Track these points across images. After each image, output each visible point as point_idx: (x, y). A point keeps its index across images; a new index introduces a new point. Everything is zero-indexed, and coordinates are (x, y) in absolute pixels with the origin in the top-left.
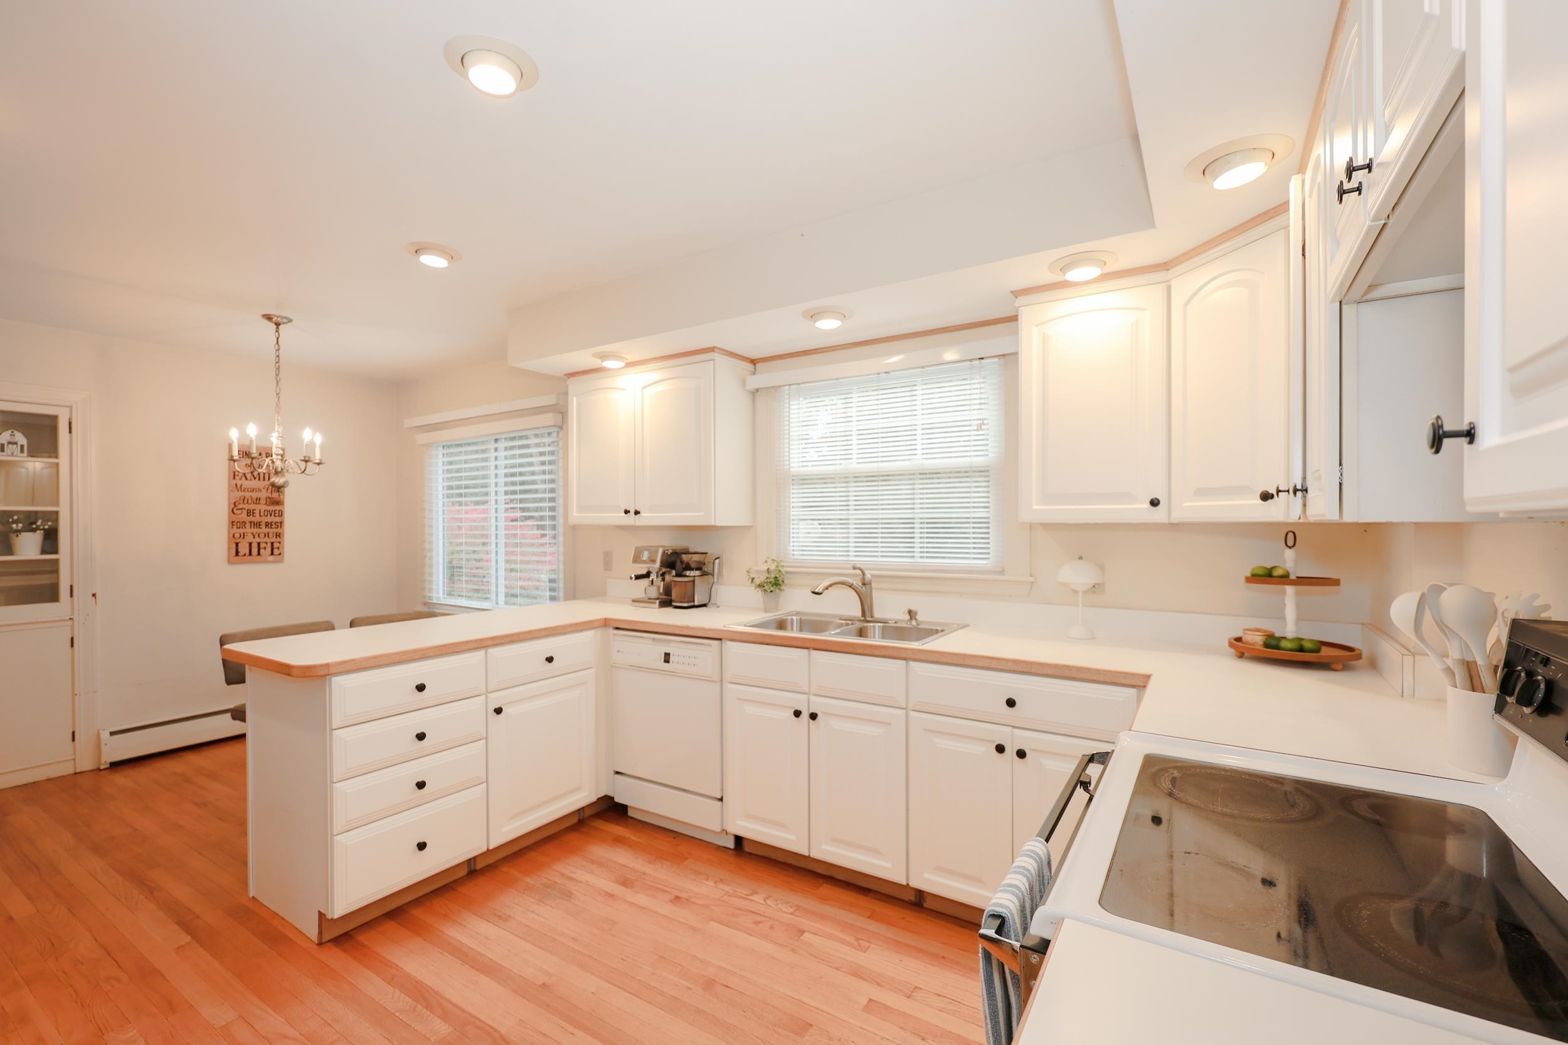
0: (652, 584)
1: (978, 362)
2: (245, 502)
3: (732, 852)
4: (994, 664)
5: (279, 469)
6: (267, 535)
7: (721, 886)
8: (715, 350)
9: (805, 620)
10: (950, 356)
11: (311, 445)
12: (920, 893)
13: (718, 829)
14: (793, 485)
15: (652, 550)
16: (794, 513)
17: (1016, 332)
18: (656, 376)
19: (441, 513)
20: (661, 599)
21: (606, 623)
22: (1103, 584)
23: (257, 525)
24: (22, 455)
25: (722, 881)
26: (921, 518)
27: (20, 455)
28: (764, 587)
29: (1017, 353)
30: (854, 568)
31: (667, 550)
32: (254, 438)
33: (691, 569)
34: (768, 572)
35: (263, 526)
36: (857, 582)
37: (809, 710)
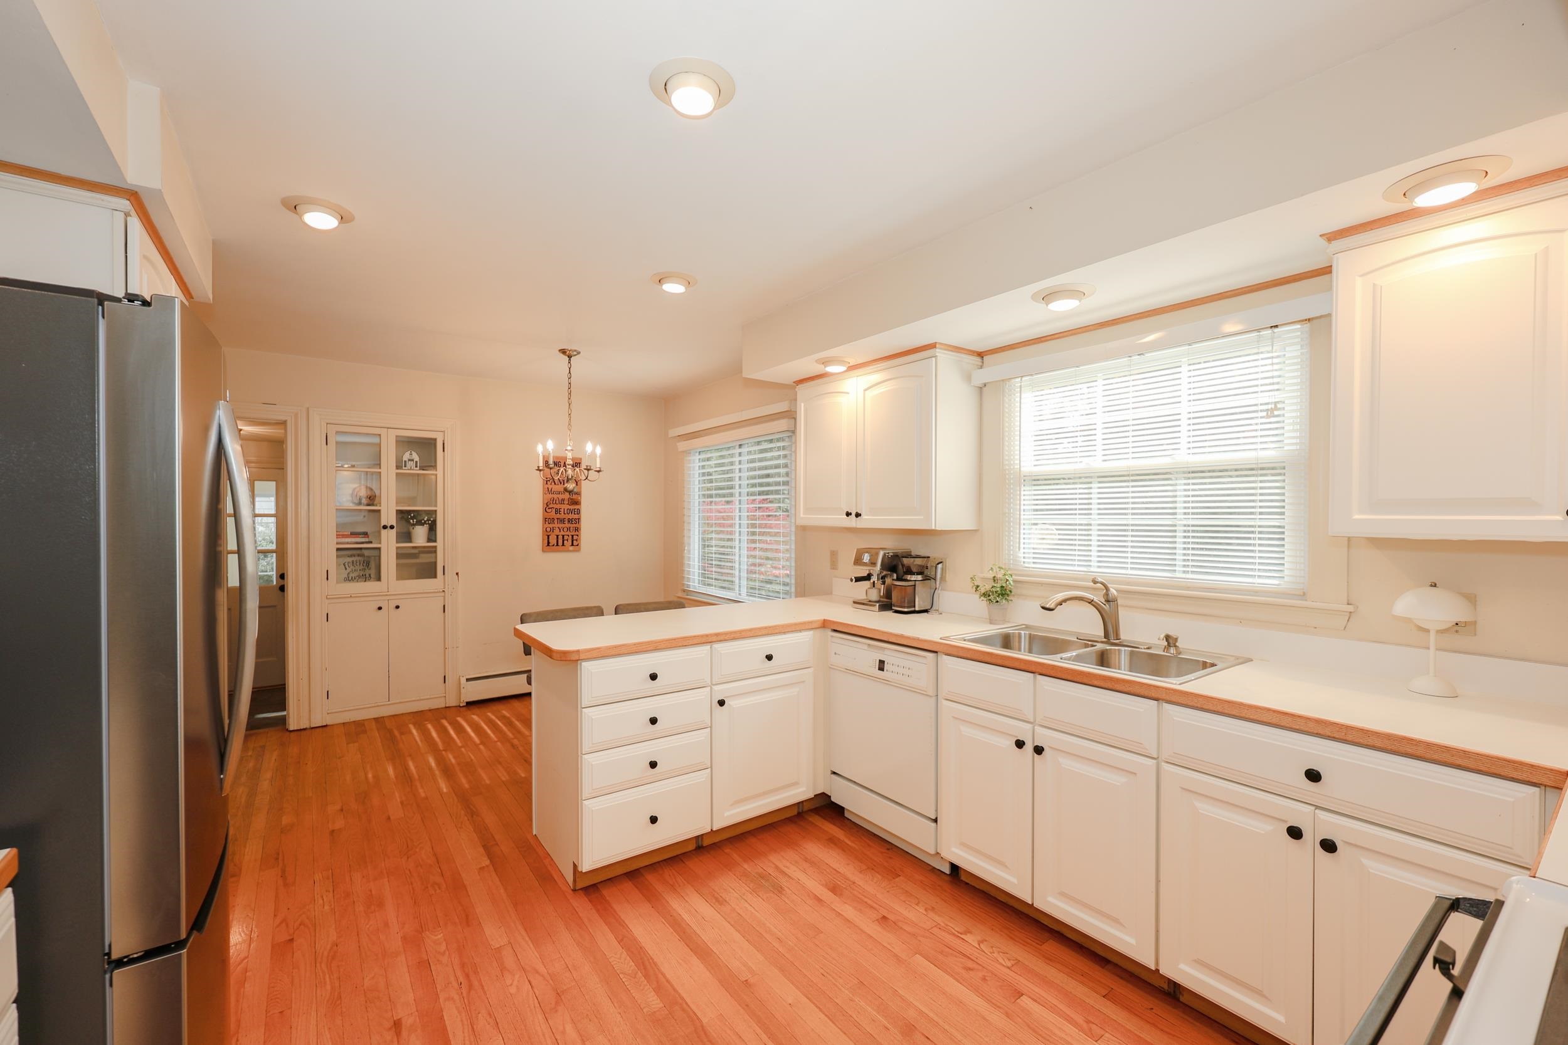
0: (874, 586)
1: (1269, 331)
2: (554, 502)
3: (948, 878)
4: (1286, 721)
5: (570, 477)
6: (569, 529)
7: (931, 914)
8: (937, 346)
9: (1034, 635)
10: (1229, 328)
11: (593, 453)
12: (1176, 986)
13: (932, 852)
14: (1024, 486)
15: (873, 552)
16: (1026, 517)
17: (1330, 288)
18: (876, 377)
19: (697, 512)
20: (882, 602)
21: (825, 624)
22: (1475, 623)
23: (562, 521)
24: (416, 469)
25: (933, 909)
26: (1185, 526)
27: (415, 468)
28: (989, 596)
29: (1329, 315)
30: (1095, 582)
31: (888, 553)
32: (551, 452)
33: (912, 573)
34: (995, 581)
35: (566, 522)
36: (1099, 598)
37: (1033, 742)
